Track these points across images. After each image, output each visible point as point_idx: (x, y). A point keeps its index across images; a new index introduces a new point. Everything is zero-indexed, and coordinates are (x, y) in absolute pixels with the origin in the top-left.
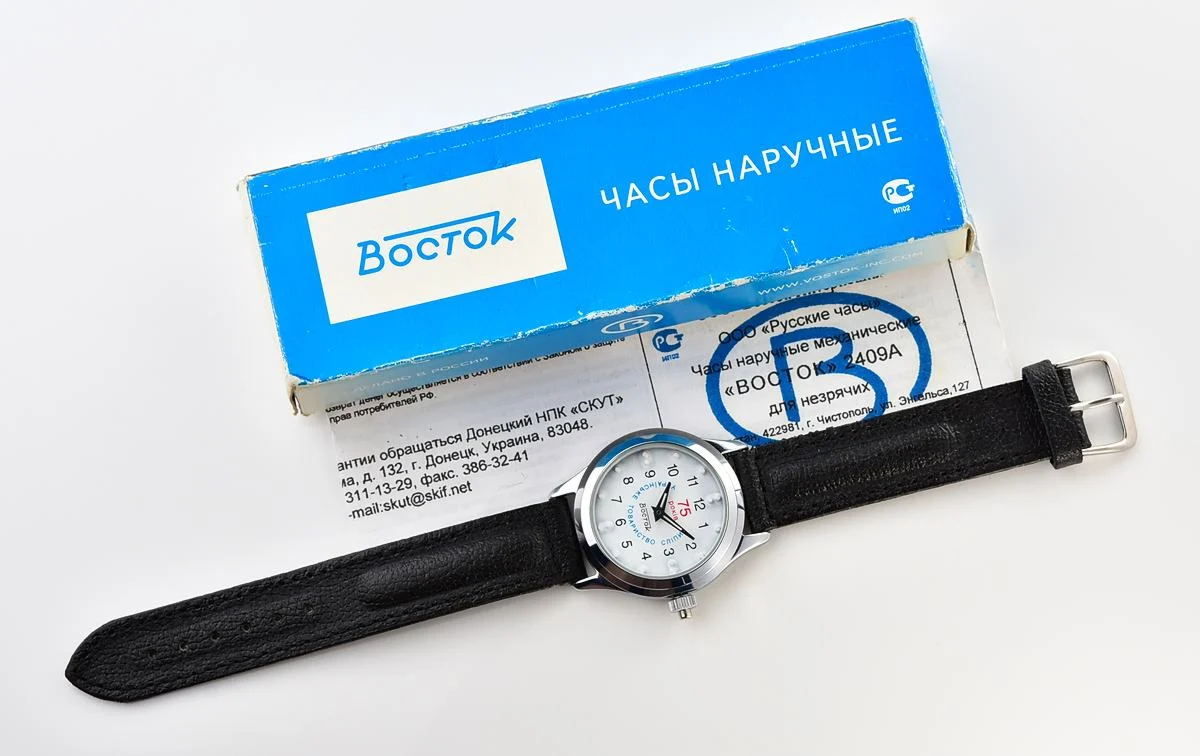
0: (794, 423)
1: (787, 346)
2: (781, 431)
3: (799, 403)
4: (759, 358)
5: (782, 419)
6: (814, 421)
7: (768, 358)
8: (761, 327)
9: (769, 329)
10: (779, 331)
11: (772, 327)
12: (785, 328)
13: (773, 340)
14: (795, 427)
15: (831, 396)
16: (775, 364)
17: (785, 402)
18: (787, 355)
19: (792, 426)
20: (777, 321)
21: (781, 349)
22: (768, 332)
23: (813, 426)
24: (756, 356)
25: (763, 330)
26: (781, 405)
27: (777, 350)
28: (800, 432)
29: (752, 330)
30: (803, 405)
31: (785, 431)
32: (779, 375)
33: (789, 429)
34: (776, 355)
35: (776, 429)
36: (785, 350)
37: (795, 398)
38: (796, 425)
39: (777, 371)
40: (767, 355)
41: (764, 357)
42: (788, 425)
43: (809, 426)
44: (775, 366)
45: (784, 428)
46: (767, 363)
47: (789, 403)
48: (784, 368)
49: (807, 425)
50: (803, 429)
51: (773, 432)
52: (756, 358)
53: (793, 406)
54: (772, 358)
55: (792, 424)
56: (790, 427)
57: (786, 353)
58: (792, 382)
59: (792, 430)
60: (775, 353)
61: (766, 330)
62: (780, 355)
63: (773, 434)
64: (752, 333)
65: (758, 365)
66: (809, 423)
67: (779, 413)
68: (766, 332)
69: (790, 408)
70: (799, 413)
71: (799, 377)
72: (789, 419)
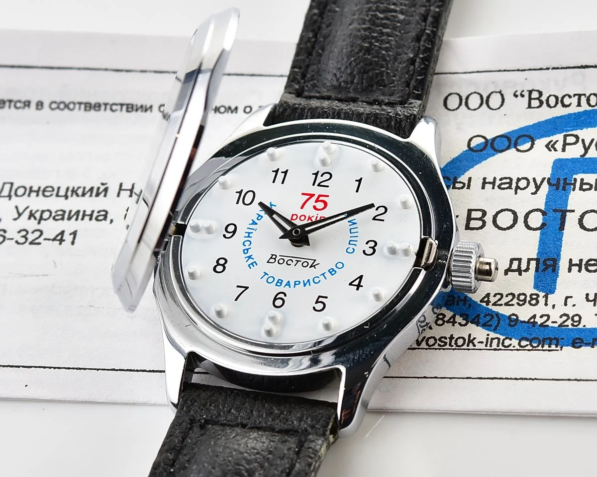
0: (542, 294)
1: (578, 177)
2: (515, 301)
3: (563, 264)
4: (523, 184)
5: (526, 283)
6: (578, 298)
7: (538, 188)
8: (546, 140)
9: (559, 146)
10: (575, 152)
11: (565, 144)
12: (586, 150)
13: (558, 164)
14: (542, 300)
16: (546, 199)
17: (539, 259)
18: (574, 190)
19: (537, 298)
20: (577, 137)
21: (565, 179)
22: (555, 150)
23: (574, 305)
24: (519, 180)
25: (547, 146)
26: (531, 262)
27: (559, 179)
28: (548, 310)
29: (529, 142)
30: (570, 270)
31: (521, 303)
32: (546, 215)
33: (529, 302)
34: (554, 185)
35: (507, 296)
36: (573, 182)
37: (559, 255)
38: (545, 298)
39: (545, 208)
40: (538, 183)
41: (532, 184)
42: (530, 296)
43: (566, 304)
44: (545, 202)
45: (522, 297)
46: (532, 194)
47: (545, 261)
48: (559, 207)
49: (564, 301)
50: (554, 306)
51: (499, 300)
52: (517, 183)
53: (551, 268)
54: (545, 188)
55: (538, 295)
56: (532, 299)
57: (572, 186)
58: (565, 232)
59: (534, 304)
60: (554, 182)
61: (553, 146)
62: (561, 188)
63: (499, 303)
64: (527, 145)
65: (516, 193)
66: (569, 300)
67: (523, 272)
68: (552, 149)
69: (544, 270)
70: (557, 280)
71: (579, 226)
72: (536, 287)
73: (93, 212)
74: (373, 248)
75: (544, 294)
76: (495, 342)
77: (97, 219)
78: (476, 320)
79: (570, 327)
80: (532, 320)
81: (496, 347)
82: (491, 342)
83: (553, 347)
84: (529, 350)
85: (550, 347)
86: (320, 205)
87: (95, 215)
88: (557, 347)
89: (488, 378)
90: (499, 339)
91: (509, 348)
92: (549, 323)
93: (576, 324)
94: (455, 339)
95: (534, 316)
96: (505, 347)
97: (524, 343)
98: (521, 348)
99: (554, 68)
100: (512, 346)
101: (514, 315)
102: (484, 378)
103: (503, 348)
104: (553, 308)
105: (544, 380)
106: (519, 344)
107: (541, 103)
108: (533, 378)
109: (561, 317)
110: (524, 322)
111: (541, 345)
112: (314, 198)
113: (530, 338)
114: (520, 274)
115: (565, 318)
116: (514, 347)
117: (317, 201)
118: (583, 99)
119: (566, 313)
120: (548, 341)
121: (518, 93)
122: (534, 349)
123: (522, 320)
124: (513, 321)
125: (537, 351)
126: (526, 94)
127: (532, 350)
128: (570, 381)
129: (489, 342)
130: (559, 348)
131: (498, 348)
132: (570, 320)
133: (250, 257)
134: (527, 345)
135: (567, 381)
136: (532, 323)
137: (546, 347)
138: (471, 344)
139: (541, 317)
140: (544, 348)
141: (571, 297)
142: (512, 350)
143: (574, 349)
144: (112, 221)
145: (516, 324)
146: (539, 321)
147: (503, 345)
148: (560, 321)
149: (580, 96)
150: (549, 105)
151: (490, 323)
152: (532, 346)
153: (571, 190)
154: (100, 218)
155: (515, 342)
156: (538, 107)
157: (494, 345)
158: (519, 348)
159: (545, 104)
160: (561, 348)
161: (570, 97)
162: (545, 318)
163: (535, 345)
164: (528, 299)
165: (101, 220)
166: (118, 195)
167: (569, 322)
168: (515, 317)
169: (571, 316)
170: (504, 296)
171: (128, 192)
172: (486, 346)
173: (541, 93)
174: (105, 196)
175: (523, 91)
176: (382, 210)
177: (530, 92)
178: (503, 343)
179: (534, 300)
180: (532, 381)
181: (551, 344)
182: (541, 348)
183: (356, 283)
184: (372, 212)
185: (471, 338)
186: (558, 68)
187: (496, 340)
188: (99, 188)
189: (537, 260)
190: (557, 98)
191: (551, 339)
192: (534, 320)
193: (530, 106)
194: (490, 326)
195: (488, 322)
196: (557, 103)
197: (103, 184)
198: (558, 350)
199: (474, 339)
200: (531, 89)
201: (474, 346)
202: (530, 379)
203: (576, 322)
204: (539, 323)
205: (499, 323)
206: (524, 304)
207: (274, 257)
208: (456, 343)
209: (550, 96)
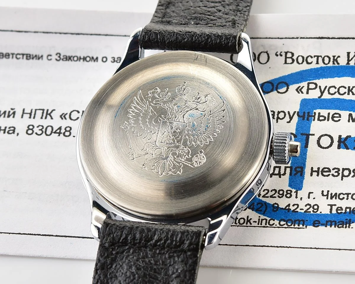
0: (294, 190)
1: (317, 111)
2: (277, 195)
3: (307, 171)
4: (281, 115)
5: (283, 183)
6: (317, 194)
7: (291, 118)
8: (296, 86)
9: (304, 90)
10: (315, 94)
11: (308, 89)
12: (322, 93)
13: (304, 102)
14: (294, 194)
15: (346, 173)
16: (297, 126)
17: (292, 167)
18: (314, 120)
19: (291, 193)
20: (316, 84)
21: (309, 113)
22: (302, 93)
23: (314, 198)
24: (279, 113)
25: (297, 90)
26: (287, 169)
27: (304, 113)
28: (297, 201)
29: (285, 87)
30: (311, 175)
31: (280, 196)
32: (296, 137)
33: (286, 196)
34: (301, 117)
35: (271, 191)
36: (313, 115)
37: (305, 165)
38: (295, 193)
39: (296, 133)
40: (291, 115)
41: (287, 115)
42: (286, 191)
43: (309, 198)
44: (295, 128)
45: (281, 192)
46: (288, 122)
47: (295, 169)
48: (305, 132)
49: (308, 196)
50: (301, 199)
51: (267, 194)
52: (278, 115)
53: (300, 173)
54: (296, 118)
55: (291, 191)
56: (287, 193)
57: (313, 118)
58: (308, 149)
59: (289, 197)
60: (301, 114)
61: (300, 90)
62: (306, 119)
63: (266, 196)
64: (284, 89)
65: (277, 122)
66: (311, 194)
67: (281, 175)
68: (300, 92)
69: (295, 174)
70: (303, 181)
71: (317, 145)
72: (290, 185)
73: (6, 128)
75: (295, 190)
76: (264, 221)
77: (8, 133)
78: (252, 207)
79: (312, 213)
80: (288, 208)
81: (264, 225)
82: (262, 222)
83: (301, 226)
84: (285, 228)
85: (299, 226)
87: (7, 130)
88: (303, 226)
89: (259, 246)
90: (266, 220)
91: (273, 226)
92: (298, 210)
93: (315, 211)
94: (238, 219)
95: (289, 205)
96: (270, 225)
97: (282, 223)
98: (280, 226)
99: (301, 38)
100: (275, 224)
101: (276, 204)
102: (257, 246)
103: (269, 226)
104: (301, 200)
105: (295, 248)
106: (279, 223)
107: (293, 60)
108: (288, 246)
109: (306, 206)
110: (282, 209)
111: (293, 225)
113: (286, 220)
114: (280, 177)
115: (308, 207)
116: (276, 225)
118: (320, 59)
119: (309, 203)
120: (298, 222)
121: (278, 54)
122: (289, 227)
123: (281, 207)
124: (275, 208)
125: (291, 229)
126: (284, 54)
127: (288, 228)
128: (312, 249)
129: (260, 221)
130: (304, 227)
131: (266, 226)
132: (312, 208)
134: (284, 224)
135: (310, 249)
136: (287, 209)
137: (296, 226)
138: (248, 223)
139: (293, 205)
140: (295, 227)
141: (312, 193)
142: (275, 227)
143: (314, 227)
144: (18, 134)
145: (277, 210)
146: (292, 208)
147: (269, 224)
148: (305, 209)
149: (318, 57)
150: (298, 62)
151: (261, 209)
152: (287, 225)
153: (312, 121)
154: (11, 132)
155: (276, 222)
156: (291, 63)
157: (264, 224)
158: (279, 226)
159: (295, 62)
160: (306, 227)
161: (312, 57)
162: (296, 206)
163: (289, 224)
164: (285, 193)
165: (11, 133)
166: (22, 117)
167: (311, 210)
168: (277, 205)
169: (312, 205)
170: (270, 191)
171: (29, 115)
172: (258, 224)
173: (293, 54)
174: (14, 117)
175: (281, 52)
177: (286, 53)
178: (269, 222)
179: (288, 194)
180: (287, 248)
181: (300, 224)
182: (293, 227)
185: (249, 219)
186: (304, 38)
187: (265, 220)
188: (9, 112)
189: (291, 168)
190: (303, 58)
191: (299, 221)
192: (289, 208)
193: (286, 63)
194: (261, 211)
195: (259, 208)
196: (303, 61)
197: (12, 109)
198: (304, 228)
199: (251, 219)
200: (286, 51)
201: (251, 224)
202: (287, 247)
203: (316, 209)
204: (292, 210)
205: (266, 209)
206: (282, 197)
208: (239, 222)
209: (299, 56)
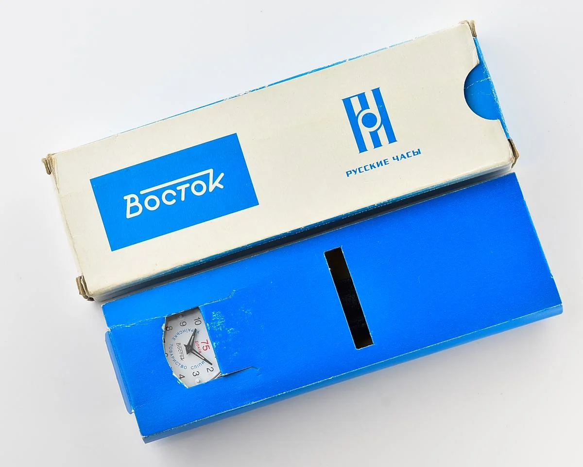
74: (197, 375)
86: (205, 348)
112: (207, 345)
117: (206, 346)
133: (176, 336)
176: (212, 369)
183: (181, 376)
184: (209, 366)
207: (180, 344)
